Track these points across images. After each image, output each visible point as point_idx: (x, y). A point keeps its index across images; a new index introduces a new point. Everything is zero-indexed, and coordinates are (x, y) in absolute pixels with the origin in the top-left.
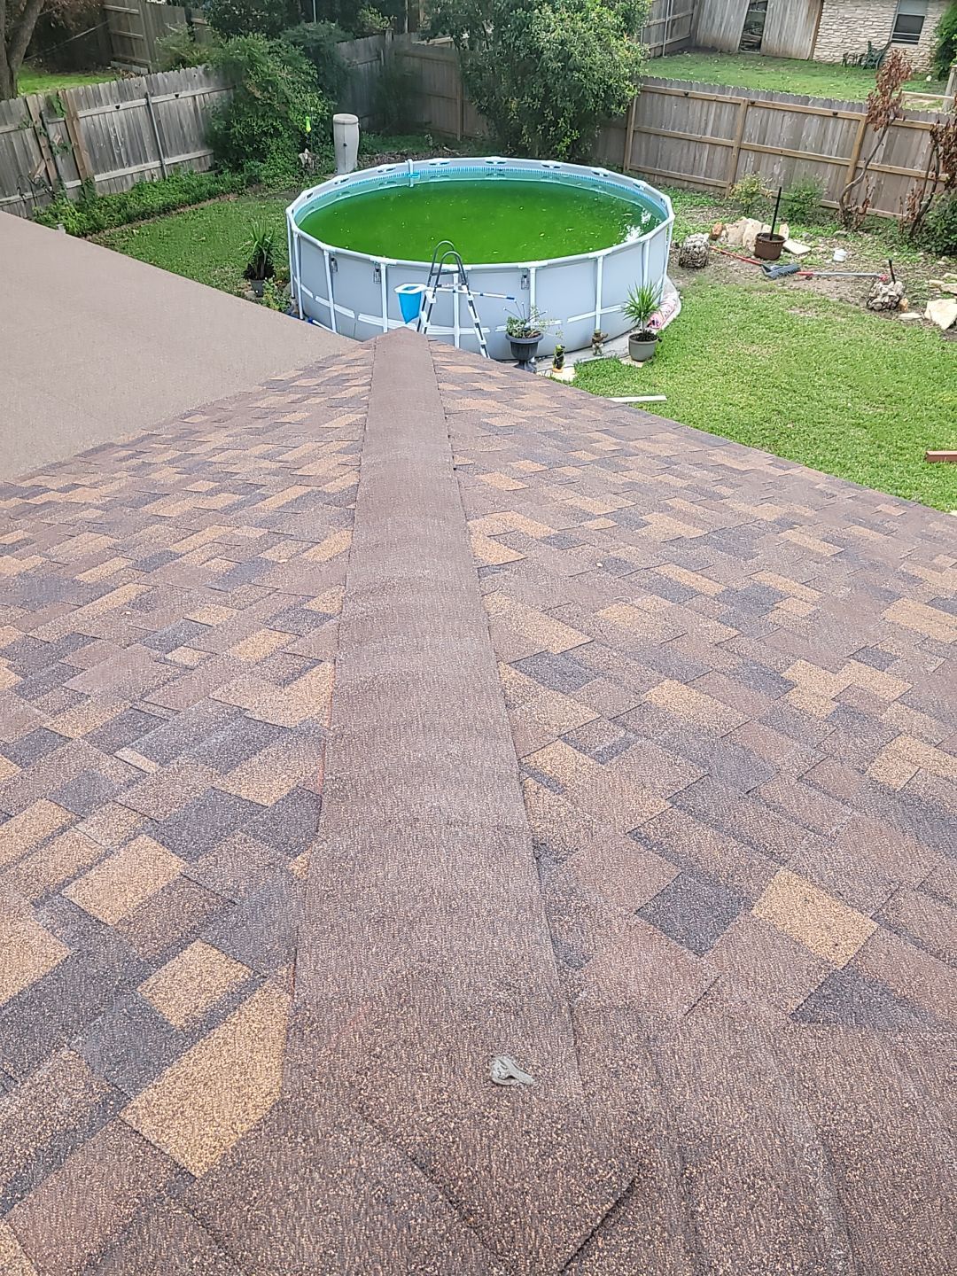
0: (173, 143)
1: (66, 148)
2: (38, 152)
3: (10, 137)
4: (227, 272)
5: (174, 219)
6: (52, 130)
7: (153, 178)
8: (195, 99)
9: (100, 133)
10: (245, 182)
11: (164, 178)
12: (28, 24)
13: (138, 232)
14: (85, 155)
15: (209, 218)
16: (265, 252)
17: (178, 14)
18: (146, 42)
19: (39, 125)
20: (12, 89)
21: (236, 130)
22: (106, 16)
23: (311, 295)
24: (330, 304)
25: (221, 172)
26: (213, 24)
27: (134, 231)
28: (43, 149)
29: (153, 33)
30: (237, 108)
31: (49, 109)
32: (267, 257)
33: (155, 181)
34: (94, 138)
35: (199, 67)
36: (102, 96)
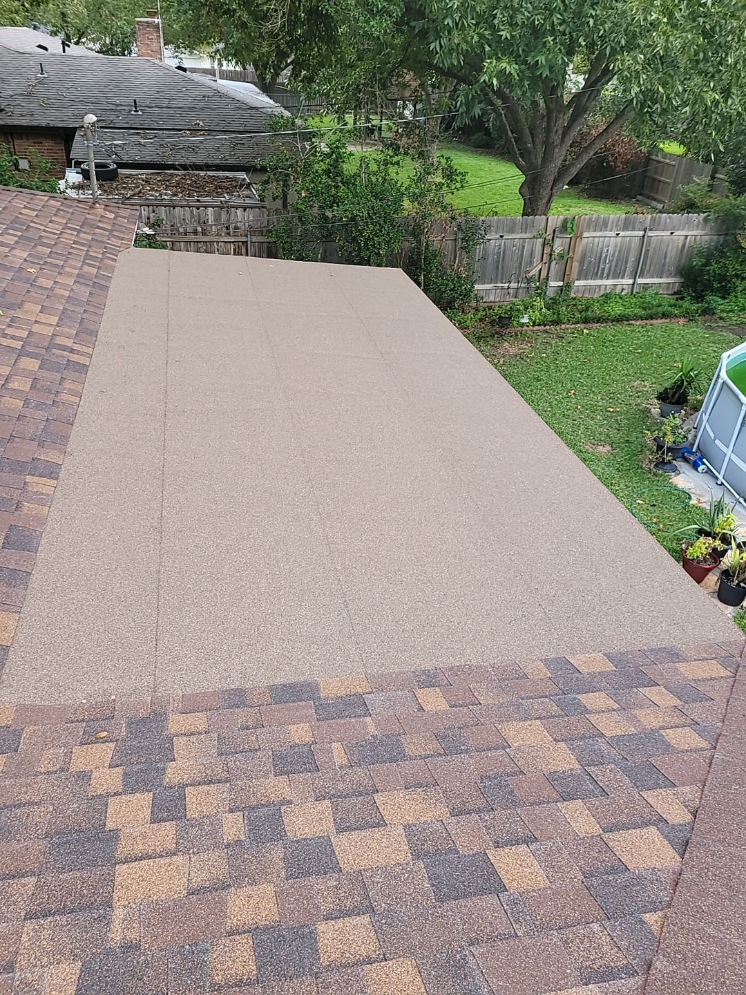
0: (652, 268)
1: (562, 257)
2: (540, 256)
3: (524, 242)
4: (645, 386)
5: (624, 328)
6: (558, 242)
7: (622, 291)
8: (687, 238)
9: (595, 251)
10: (699, 312)
11: (632, 293)
12: (579, 163)
13: (587, 332)
14: (576, 264)
15: (653, 334)
16: (685, 383)
17: (706, 170)
18: (671, 186)
19: (550, 237)
20: (546, 207)
21: (712, 268)
22: (648, 162)
23: (712, 436)
24: (729, 452)
25: (682, 298)
26: (731, 183)
27: (585, 331)
28: (545, 255)
29: (679, 180)
30: (721, 251)
31: (563, 227)
32: (686, 387)
33: (623, 293)
34: (588, 254)
35: (701, 214)
36: (610, 224)
